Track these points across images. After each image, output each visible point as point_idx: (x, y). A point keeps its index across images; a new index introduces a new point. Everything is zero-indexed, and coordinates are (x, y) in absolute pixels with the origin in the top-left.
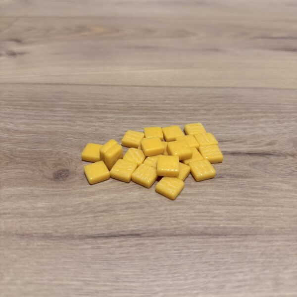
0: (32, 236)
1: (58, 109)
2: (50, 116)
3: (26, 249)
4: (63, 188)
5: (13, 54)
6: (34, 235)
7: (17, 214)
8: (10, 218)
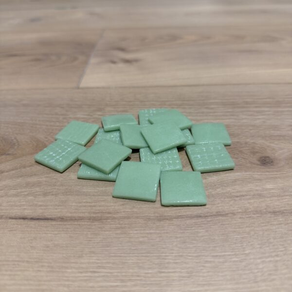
0: (284, 213)
1: (213, 106)
2: (211, 112)
3: (288, 224)
4: (277, 171)
5: (127, 61)
6: (285, 212)
7: (254, 195)
8: (250, 199)
